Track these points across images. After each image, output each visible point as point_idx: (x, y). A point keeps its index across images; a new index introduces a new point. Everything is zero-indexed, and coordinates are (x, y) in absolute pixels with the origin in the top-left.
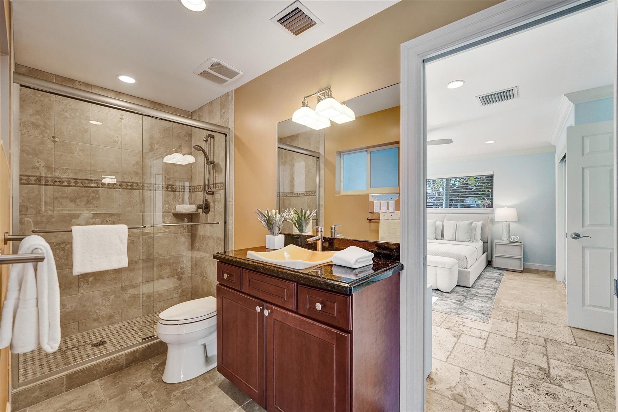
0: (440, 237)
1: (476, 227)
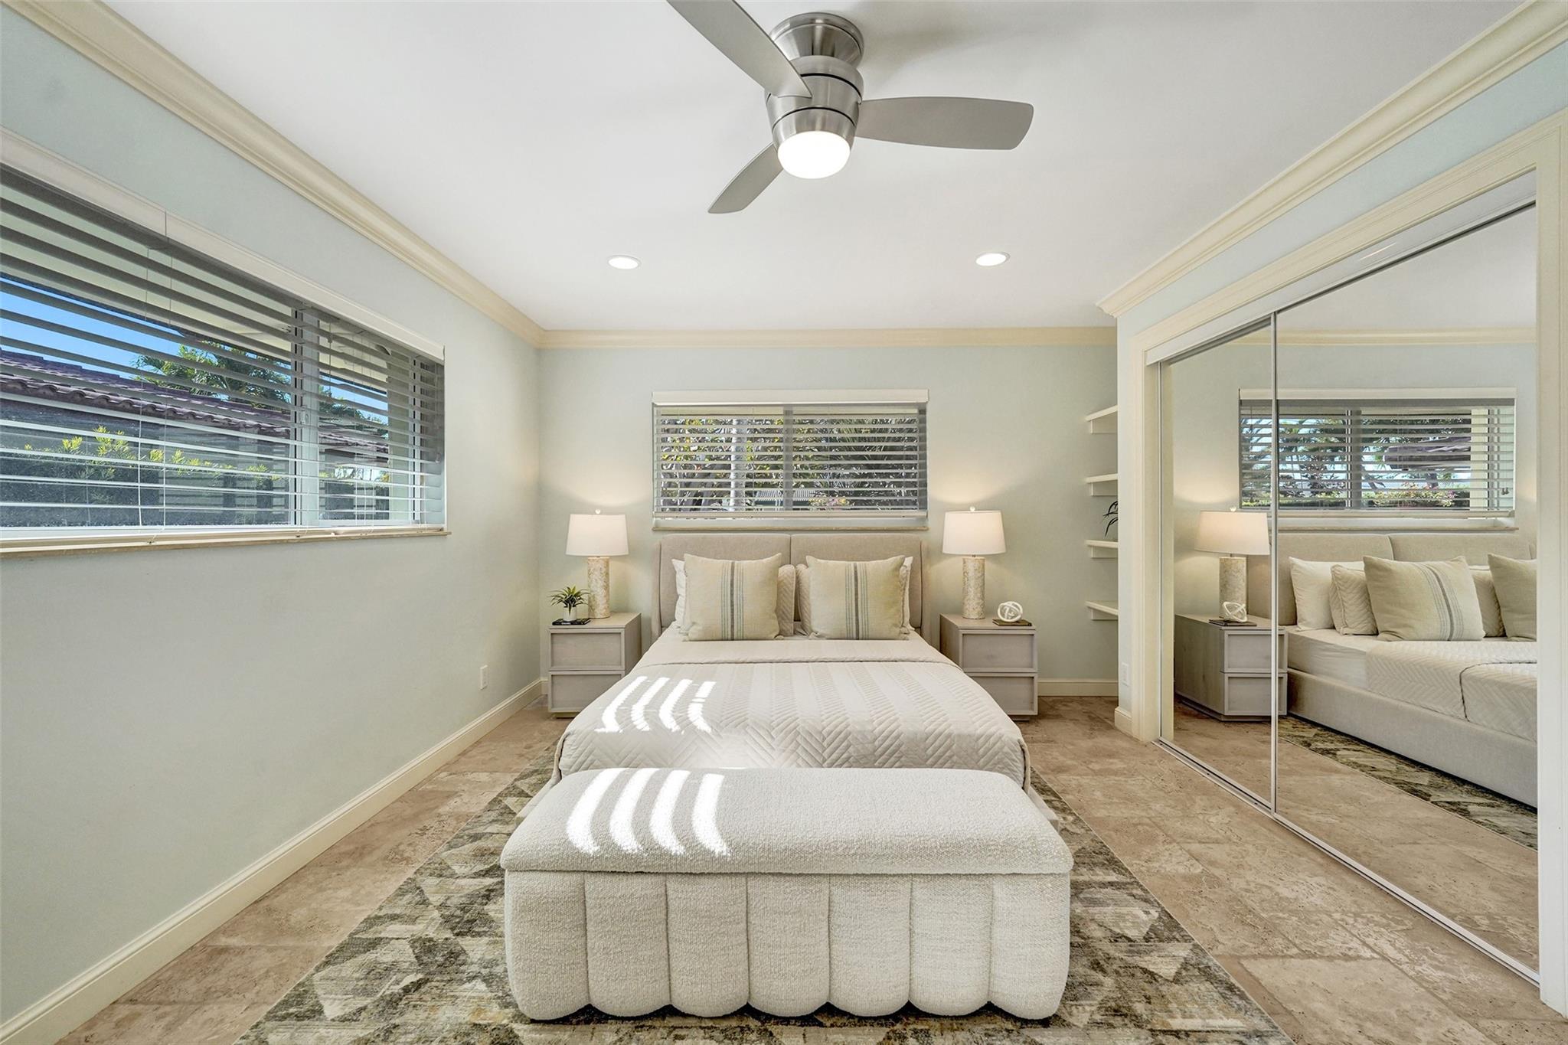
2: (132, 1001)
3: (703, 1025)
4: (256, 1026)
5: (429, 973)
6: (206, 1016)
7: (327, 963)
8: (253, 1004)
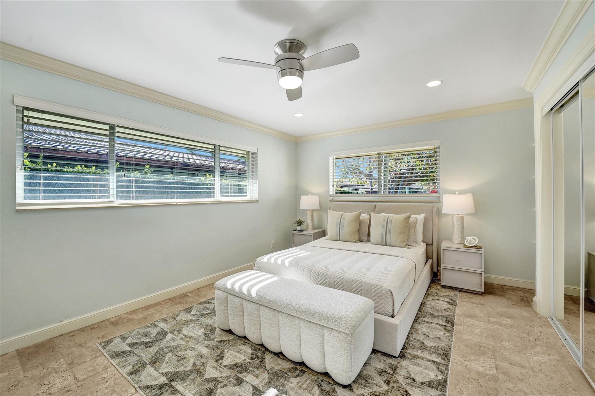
0: (365, 238)
1: (416, 223)
2: (170, 300)
3: (252, 345)
4: (180, 311)
5: (213, 312)
6: (176, 306)
7: (199, 304)
8: (184, 307)
